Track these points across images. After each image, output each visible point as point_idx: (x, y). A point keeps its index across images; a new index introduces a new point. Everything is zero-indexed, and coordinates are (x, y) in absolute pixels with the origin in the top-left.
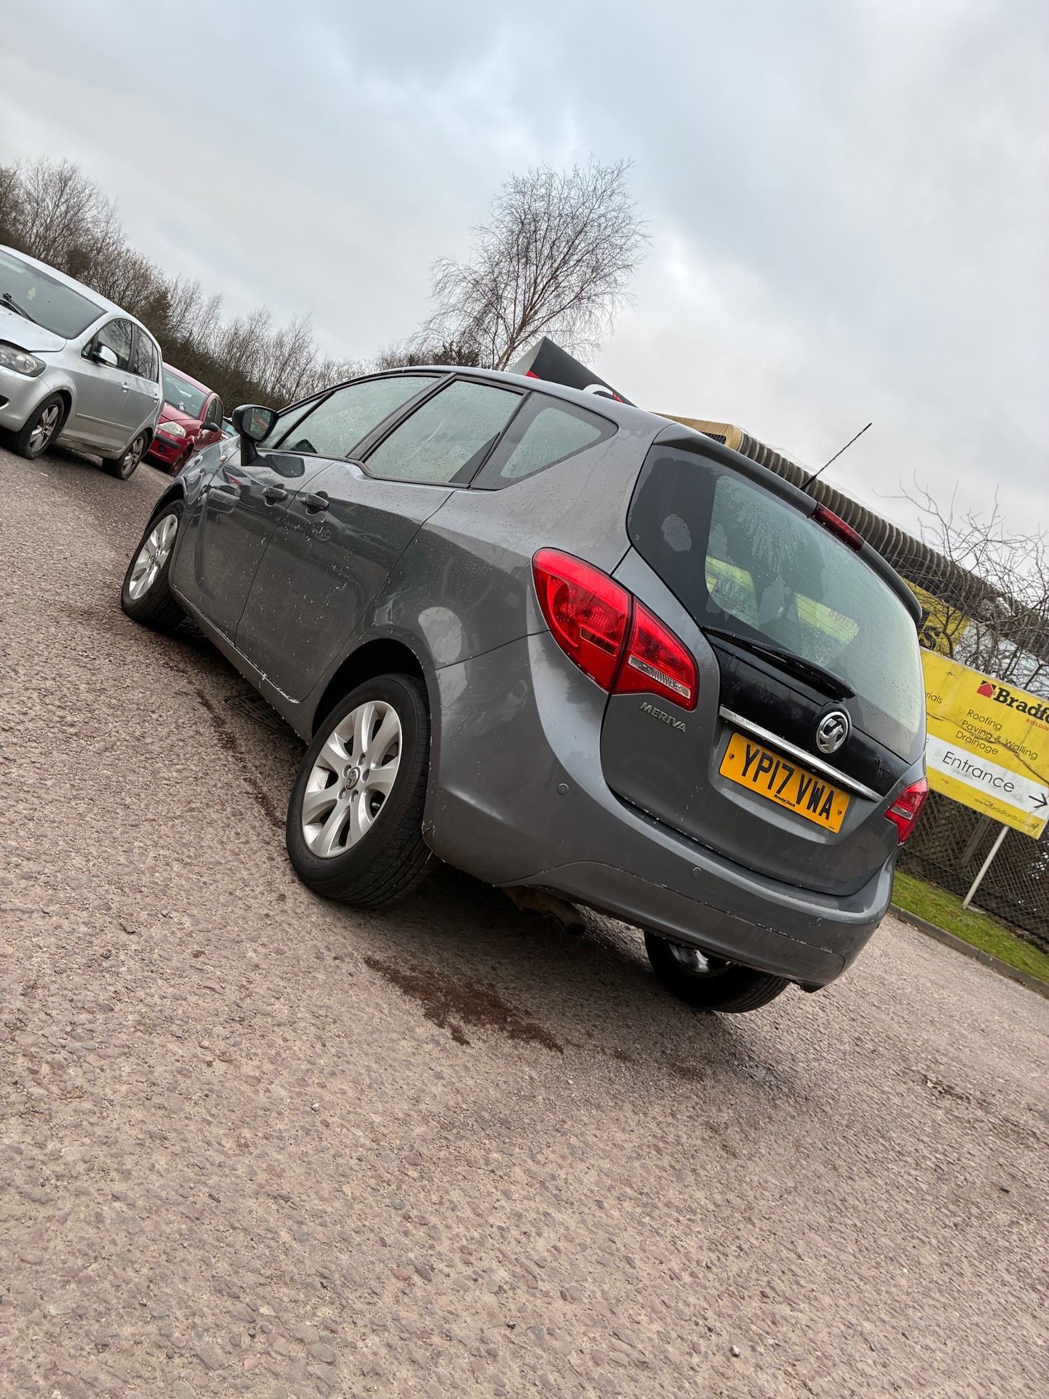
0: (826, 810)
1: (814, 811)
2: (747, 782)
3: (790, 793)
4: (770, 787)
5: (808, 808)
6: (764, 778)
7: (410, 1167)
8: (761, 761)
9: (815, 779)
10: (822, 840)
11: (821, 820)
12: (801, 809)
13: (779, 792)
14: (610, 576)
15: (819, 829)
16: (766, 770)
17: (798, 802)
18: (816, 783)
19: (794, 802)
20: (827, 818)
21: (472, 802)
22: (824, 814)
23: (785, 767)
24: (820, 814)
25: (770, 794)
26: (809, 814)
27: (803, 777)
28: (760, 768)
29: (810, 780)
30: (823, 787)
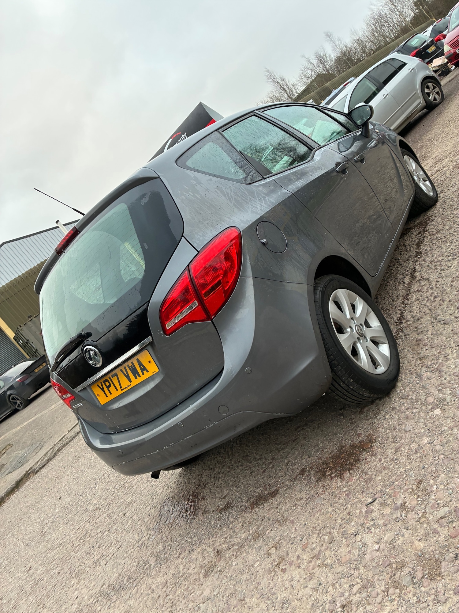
0: (144, 369)
1: (140, 376)
2: (110, 397)
3: (125, 383)
4: (117, 390)
5: (136, 378)
6: (112, 388)
8: (106, 385)
9: (124, 365)
10: (157, 381)
11: (147, 375)
12: (135, 382)
13: (121, 387)
15: (151, 378)
16: (110, 386)
17: (131, 381)
18: (128, 366)
20: (147, 371)
22: (145, 372)
23: (113, 376)
24: (143, 374)
25: (120, 392)
26: (140, 380)
27: (121, 370)
28: (108, 387)
29: (125, 368)
30: (132, 363)
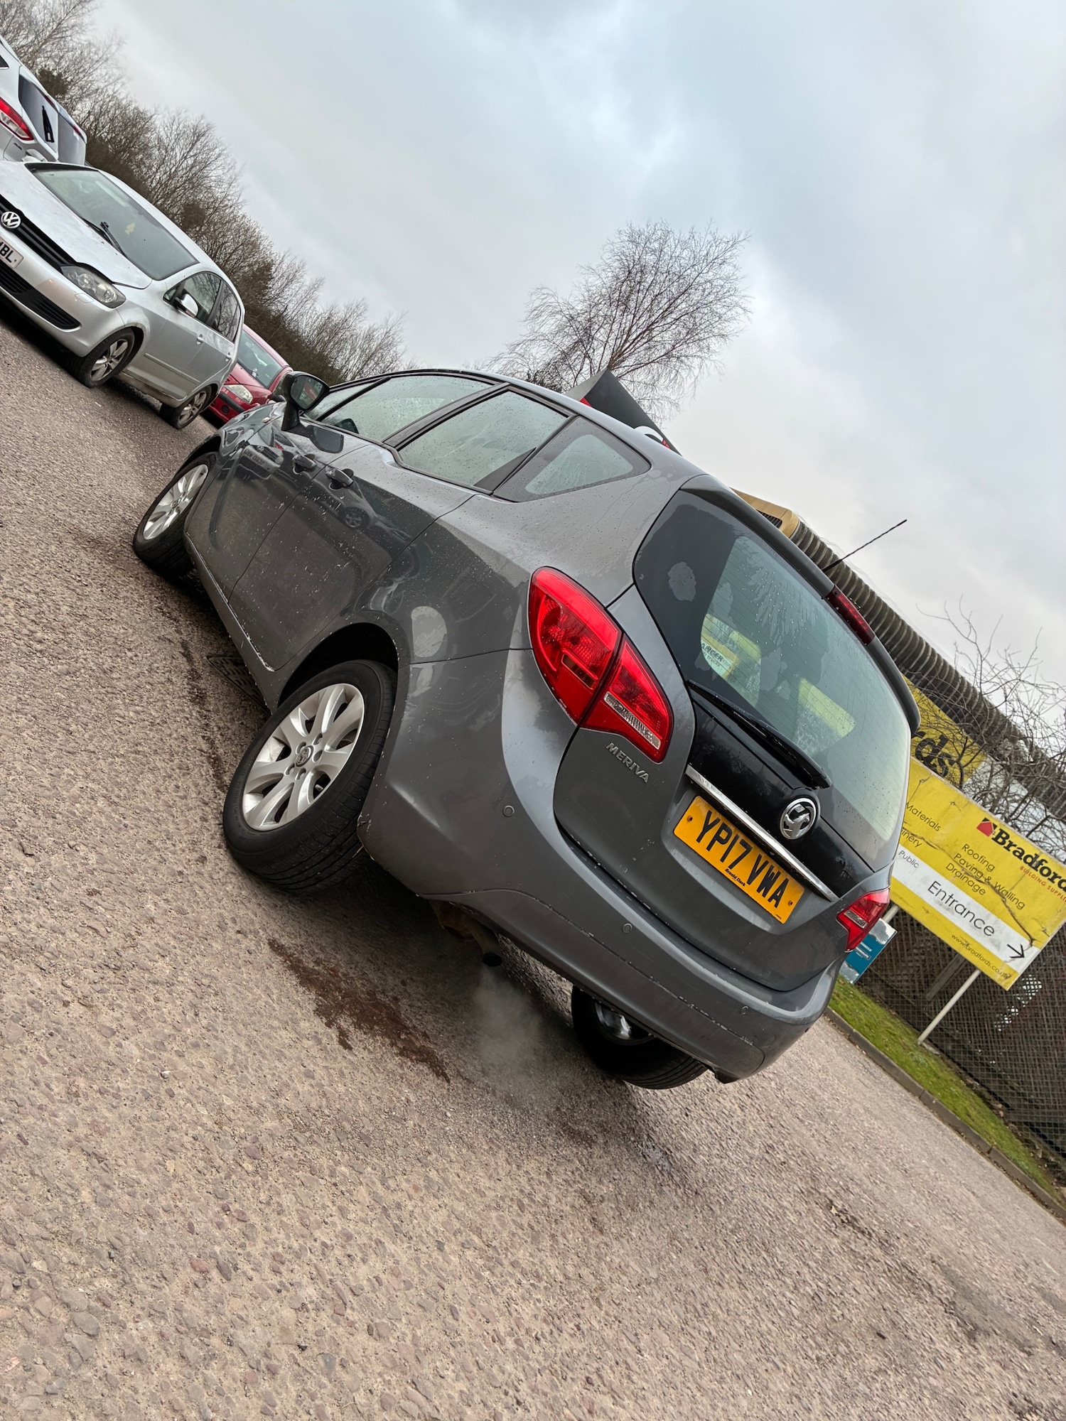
0: (776, 898)
1: (764, 895)
2: (700, 848)
3: (742, 872)
4: (722, 860)
5: (759, 890)
6: (719, 849)
7: (248, 1159)
8: (719, 832)
9: (772, 863)
10: (766, 927)
11: (769, 906)
12: (751, 890)
13: (731, 867)
14: (606, 609)
15: (766, 915)
16: (723, 842)
17: (749, 882)
18: (772, 867)
19: (745, 881)
20: (776, 906)
21: (415, 805)
22: (774, 901)
23: (743, 843)
24: (770, 900)
25: (722, 867)
26: (758, 897)
27: (759, 858)
28: (717, 838)
29: (766, 863)
30: (779, 874)
